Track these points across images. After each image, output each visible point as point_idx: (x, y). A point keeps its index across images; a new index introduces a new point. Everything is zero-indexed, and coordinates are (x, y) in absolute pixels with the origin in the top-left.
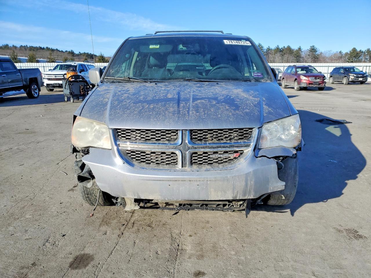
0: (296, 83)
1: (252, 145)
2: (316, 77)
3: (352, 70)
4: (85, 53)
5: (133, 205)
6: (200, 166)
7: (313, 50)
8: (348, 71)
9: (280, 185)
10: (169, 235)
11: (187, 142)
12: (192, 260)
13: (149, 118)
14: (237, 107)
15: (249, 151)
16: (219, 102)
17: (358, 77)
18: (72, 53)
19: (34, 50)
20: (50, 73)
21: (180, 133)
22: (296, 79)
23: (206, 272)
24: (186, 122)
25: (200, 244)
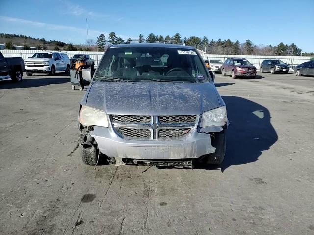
0: (233, 73)
1: (196, 125)
2: (249, 68)
3: (277, 62)
4: (55, 41)
5: (121, 163)
6: (164, 138)
7: (248, 43)
8: (275, 63)
9: (213, 150)
10: (143, 183)
11: (156, 123)
12: (158, 196)
13: (132, 108)
14: (187, 101)
15: (194, 129)
16: (175, 98)
17: (282, 68)
18: (43, 41)
19: (9, 38)
20: (30, 60)
21: (152, 118)
22: (233, 70)
23: (167, 202)
24: (156, 111)
25: (163, 187)
